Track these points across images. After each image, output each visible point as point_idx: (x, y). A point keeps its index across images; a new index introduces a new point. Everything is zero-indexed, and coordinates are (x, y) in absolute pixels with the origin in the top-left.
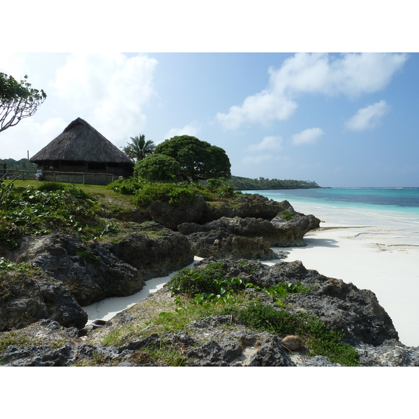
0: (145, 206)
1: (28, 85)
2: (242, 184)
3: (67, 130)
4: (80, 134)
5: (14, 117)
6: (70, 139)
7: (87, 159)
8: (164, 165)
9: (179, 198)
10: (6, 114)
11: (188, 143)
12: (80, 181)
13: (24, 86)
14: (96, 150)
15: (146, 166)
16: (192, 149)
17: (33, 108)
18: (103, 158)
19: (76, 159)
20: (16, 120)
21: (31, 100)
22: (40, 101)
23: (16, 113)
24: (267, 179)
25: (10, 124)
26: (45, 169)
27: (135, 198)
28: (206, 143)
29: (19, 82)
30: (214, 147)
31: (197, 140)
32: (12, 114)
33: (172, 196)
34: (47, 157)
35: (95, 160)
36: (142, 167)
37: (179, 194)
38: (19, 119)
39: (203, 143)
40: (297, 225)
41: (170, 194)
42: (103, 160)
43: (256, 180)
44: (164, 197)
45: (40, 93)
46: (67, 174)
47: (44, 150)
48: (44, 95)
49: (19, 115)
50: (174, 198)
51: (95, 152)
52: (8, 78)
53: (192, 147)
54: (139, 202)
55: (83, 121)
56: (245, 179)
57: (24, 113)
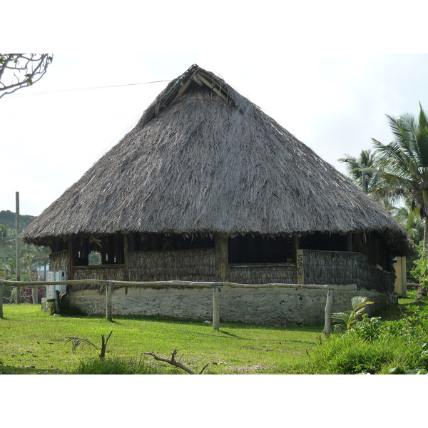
3: (151, 116)
4: (200, 128)
6: (163, 149)
7: (226, 223)
12: (199, 311)
14: (258, 185)
19: (184, 225)
35: (257, 228)
42: (284, 227)
46: (154, 287)
51: (253, 194)
55: (209, 76)
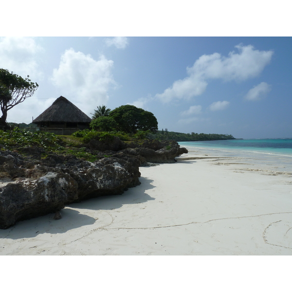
0: (87, 143)
1: (30, 80)
2: (178, 137)
3: (54, 103)
4: (62, 106)
5: (22, 98)
6: (56, 109)
7: (66, 120)
8: (106, 122)
9: (104, 138)
10: (18, 96)
11: (129, 110)
13: (27, 81)
15: (96, 123)
16: (131, 113)
17: (32, 92)
18: (75, 120)
19: (59, 120)
20: (23, 99)
21: (31, 88)
22: (35, 89)
23: (23, 95)
24: (197, 134)
25: (20, 101)
26: (41, 127)
27: (82, 139)
28: (141, 109)
29: (24, 79)
30: (147, 112)
31: (135, 107)
32: (21, 96)
33: (101, 137)
34: (42, 119)
35: (71, 121)
36: (94, 123)
37: (105, 136)
38: (25, 98)
39: (139, 109)
40: (170, 152)
41: (100, 136)
42: (75, 121)
43: (188, 134)
44: (97, 138)
45: (35, 85)
47: (41, 116)
48: (37, 85)
49: (24, 96)
50: (102, 138)
51: (70, 116)
52: (19, 77)
53: (132, 112)
54: (84, 140)
56: (181, 134)
57: (27, 95)
